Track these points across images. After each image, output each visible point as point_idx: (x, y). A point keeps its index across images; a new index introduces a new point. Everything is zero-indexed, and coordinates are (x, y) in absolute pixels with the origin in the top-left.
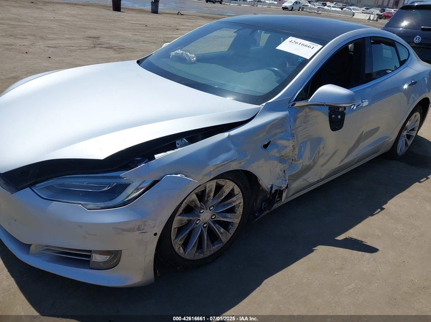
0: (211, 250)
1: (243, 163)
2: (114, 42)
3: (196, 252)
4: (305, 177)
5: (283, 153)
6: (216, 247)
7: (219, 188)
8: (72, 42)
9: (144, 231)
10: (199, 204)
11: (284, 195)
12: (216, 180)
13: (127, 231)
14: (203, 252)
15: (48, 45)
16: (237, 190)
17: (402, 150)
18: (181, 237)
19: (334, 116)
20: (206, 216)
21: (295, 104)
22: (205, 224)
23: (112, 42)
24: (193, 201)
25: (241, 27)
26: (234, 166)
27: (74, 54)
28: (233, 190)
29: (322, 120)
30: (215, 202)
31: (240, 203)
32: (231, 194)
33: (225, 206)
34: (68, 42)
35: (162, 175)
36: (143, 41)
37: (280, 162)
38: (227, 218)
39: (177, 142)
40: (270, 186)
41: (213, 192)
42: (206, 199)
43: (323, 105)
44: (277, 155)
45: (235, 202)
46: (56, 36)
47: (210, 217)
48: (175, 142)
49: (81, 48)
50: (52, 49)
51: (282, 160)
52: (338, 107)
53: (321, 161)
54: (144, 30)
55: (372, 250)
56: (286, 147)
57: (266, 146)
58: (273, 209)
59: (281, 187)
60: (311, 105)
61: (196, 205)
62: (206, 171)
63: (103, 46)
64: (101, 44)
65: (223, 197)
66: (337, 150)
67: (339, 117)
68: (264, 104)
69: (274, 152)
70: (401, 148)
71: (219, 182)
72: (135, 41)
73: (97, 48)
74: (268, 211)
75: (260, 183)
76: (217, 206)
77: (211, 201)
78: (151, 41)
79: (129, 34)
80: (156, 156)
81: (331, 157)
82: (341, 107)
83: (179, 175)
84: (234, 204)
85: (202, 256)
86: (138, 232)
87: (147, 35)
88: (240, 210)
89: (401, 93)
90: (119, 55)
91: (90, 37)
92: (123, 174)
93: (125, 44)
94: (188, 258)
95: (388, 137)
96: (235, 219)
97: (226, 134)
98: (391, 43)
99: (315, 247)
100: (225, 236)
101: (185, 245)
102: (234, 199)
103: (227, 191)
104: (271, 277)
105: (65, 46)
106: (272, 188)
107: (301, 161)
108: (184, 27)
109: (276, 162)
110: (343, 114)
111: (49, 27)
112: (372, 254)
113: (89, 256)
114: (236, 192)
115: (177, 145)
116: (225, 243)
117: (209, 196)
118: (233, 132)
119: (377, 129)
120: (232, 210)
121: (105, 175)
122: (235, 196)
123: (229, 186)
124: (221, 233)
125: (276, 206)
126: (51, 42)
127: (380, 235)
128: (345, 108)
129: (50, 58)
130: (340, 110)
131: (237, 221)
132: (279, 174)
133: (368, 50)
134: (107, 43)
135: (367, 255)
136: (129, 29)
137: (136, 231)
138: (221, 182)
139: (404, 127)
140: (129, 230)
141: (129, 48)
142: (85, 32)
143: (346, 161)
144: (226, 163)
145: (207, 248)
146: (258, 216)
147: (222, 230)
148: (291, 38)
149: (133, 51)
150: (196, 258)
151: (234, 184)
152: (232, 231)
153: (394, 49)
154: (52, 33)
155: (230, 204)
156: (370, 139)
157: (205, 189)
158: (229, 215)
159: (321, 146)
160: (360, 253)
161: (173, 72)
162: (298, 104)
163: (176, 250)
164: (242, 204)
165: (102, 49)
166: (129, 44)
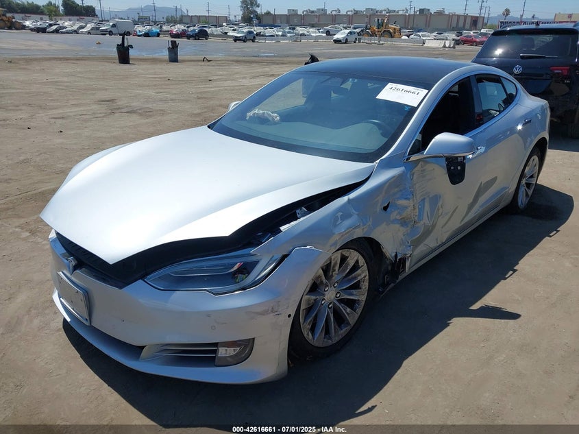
0: (338, 334)
1: (365, 230)
2: (136, 104)
3: (324, 338)
4: (427, 242)
5: (405, 214)
6: (344, 331)
7: (344, 259)
8: (82, 109)
9: (278, 313)
10: (324, 280)
11: (408, 264)
12: (340, 251)
13: (261, 314)
14: (330, 338)
15: (53, 116)
16: (362, 261)
17: (524, 203)
18: (309, 320)
19: (452, 168)
20: (330, 295)
21: (409, 159)
22: (330, 304)
23: (132, 104)
24: (319, 277)
25: (329, 77)
26: (359, 233)
27: (90, 124)
28: (357, 262)
29: (440, 174)
30: (340, 277)
31: (365, 277)
32: (356, 267)
33: (350, 281)
34: (77, 109)
35: (291, 248)
36: (172, 100)
37: (402, 226)
38: (352, 295)
39: (298, 211)
40: (394, 254)
41: (338, 265)
42: (331, 274)
43: (440, 157)
44: (398, 217)
45: (359, 275)
46: (59, 104)
47: (334, 295)
48: (295, 212)
49: (96, 116)
50: (60, 121)
51: (404, 222)
52: (457, 158)
53: (441, 221)
54: (167, 85)
55: (514, 316)
56: (407, 208)
57: (385, 208)
58: (398, 281)
59: (406, 254)
60: (428, 158)
61: (322, 282)
62: (332, 241)
63: (123, 110)
64: (119, 108)
65: (348, 270)
66: (457, 208)
67: (459, 168)
68: (378, 161)
69: (394, 214)
70: (522, 200)
71: (344, 253)
72: (161, 100)
73: (117, 115)
74: (392, 285)
75: (384, 250)
76: (341, 282)
77: (336, 277)
78: (182, 98)
79: (151, 93)
80: (282, 228)
81: (452, 214)
82: (460, 157)
83: (308, 247)
84: (359, 278)
85: (330, 342)
86: (272, 314)
87: (174, 92)
88: (365, 285)
89: (516, 135)
90: (147, 120)
91: (103, 101)
92: (253, 251)
93: (150, 106)
94: (317, 345)
95: (506, 188)
96: (361, 296)
97: (345, 199)
98: (496, 79)
99: (450, 320)
100: (352, 317)
101: (313, 330)
102: (359, 272)
103: (351, 262)
104: (410, 357)
105: (75, 115)
106: (396, 256)
107: (422, 222)
108: (217, 77)
109: (397, 226)
110: (463, 165)
111: (45, 93)
112: (516, 321)
113: (215, 352)
114: (360, 264)
115: (298, 216)
116: (352, 325)
117: (334, 270)
118: (353, 195)
119: (494, 180)
120: (357, 286)
121: (228, 255)
122: (359, 268)
123: (354, 256)
124: (348, 314)
125: (401, 277)
126: (55, 112)
127: (520, 299)
128: (464, 157)
129: (61, 132)
130: (459, 160)
131: (363, 298)
132: (402, 239)
133: (475, 90)
134: (127, 107)
135: (511, 322)
136: (148, 86)
137: (269, 313)
138: (346, 252)
139: (522, 175)
140: (263, 313)
141: (158, 110)
142: (94, 94)
143: (467, 220)
144: (350, 229)
145: (335, 332)
146: (383, 292)
147: (348, 310)
148: (390, 85)
149: (163, 114)
150: (324, 345)
151: (358, 254)
152: (359, 311)
153: (500, 85)
154: (52, 100)
155: (355, 278)
156: (488, 192)
157: (331, 262)
158: (354, 292)
159: (440, 204)
160: (503, 321)
161: (260, 136)
162: (413, 158)
163: (305, 335)
164: (367, 277)
165: (123, 114)
166: (154, 105)
